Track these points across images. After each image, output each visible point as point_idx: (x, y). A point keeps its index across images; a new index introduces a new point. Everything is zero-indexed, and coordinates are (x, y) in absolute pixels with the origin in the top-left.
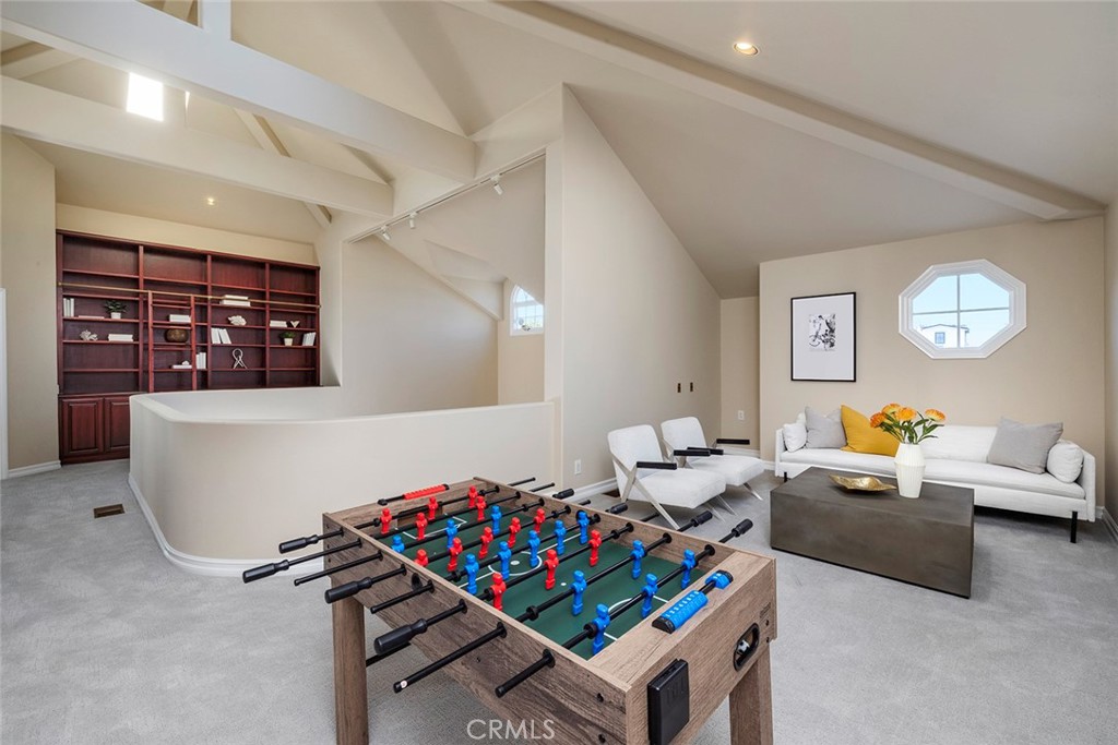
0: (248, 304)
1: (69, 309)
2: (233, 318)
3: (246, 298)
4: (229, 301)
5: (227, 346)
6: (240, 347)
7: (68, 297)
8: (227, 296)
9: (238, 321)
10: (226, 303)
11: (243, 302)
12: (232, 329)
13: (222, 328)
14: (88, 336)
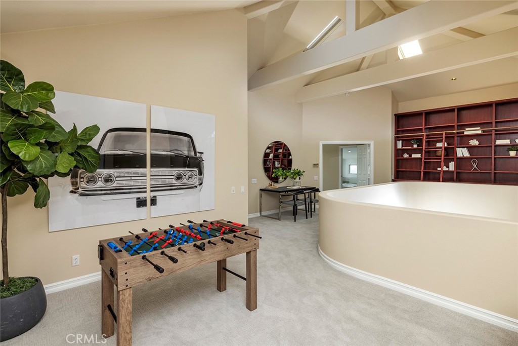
0: (480, 132)
1: (399, 145)
2: (472, 141)
3: (479, 128)
4: (468, 132)
5: (467, 158)
6: (475, 158)
7: (399, 141)
8: (466, 129)
9: (474, 142)
10: (466, 133)
11: (478, 131)
12: (470, 148)
13: (464, 147)
14: (406, 156)
